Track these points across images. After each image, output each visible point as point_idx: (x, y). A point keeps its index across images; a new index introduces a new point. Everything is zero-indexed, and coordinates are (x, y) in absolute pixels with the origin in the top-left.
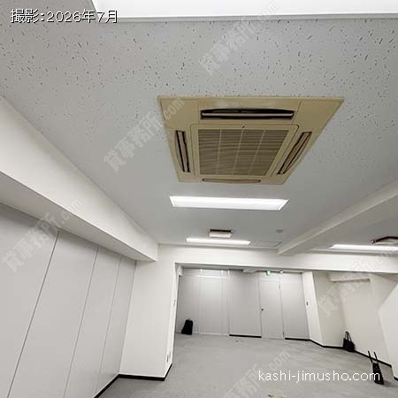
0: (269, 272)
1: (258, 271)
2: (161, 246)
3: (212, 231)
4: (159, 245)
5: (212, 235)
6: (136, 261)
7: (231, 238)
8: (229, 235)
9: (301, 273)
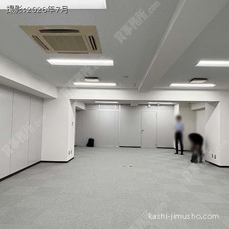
0: (149, 106)
1: (141, 105)
2: (58, 88)
3: (86, 78)
4: (57, 87)
5: (86, 80)
6: (43, 99)
7: (100, 82)
8: (97, 80)
9: (174, 105)
